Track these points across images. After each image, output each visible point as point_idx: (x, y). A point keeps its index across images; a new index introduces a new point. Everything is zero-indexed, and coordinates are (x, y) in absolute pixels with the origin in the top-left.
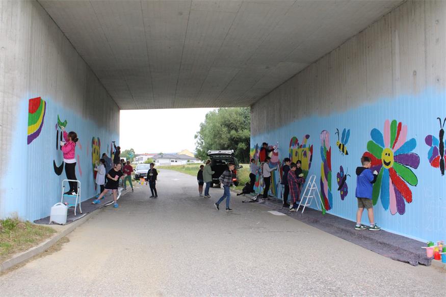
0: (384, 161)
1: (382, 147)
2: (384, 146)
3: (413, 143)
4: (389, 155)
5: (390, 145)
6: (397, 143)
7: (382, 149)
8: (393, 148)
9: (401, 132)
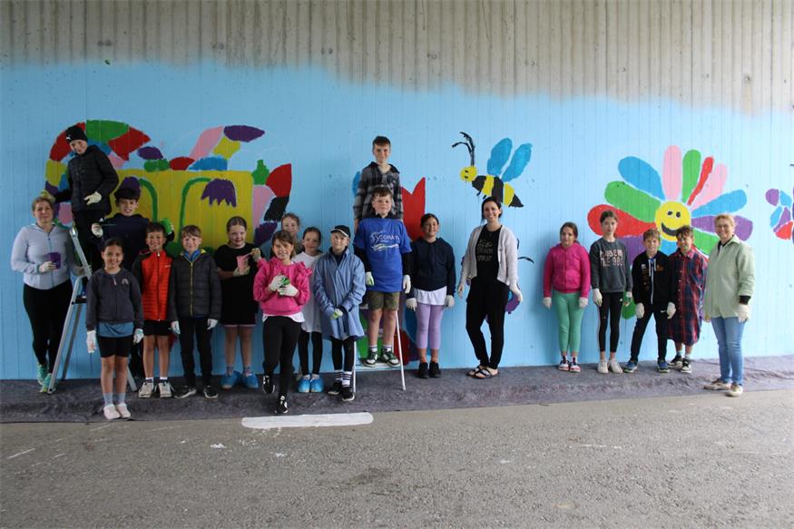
0: (663, 226)
1: (657, 198)
2: (662, 197)
3: (739, 198)
4: (678, 215)
5: (680, 196)
6: (700, 194)
7: (659, 203)
8: (690, 203)
9: (710, 175)
